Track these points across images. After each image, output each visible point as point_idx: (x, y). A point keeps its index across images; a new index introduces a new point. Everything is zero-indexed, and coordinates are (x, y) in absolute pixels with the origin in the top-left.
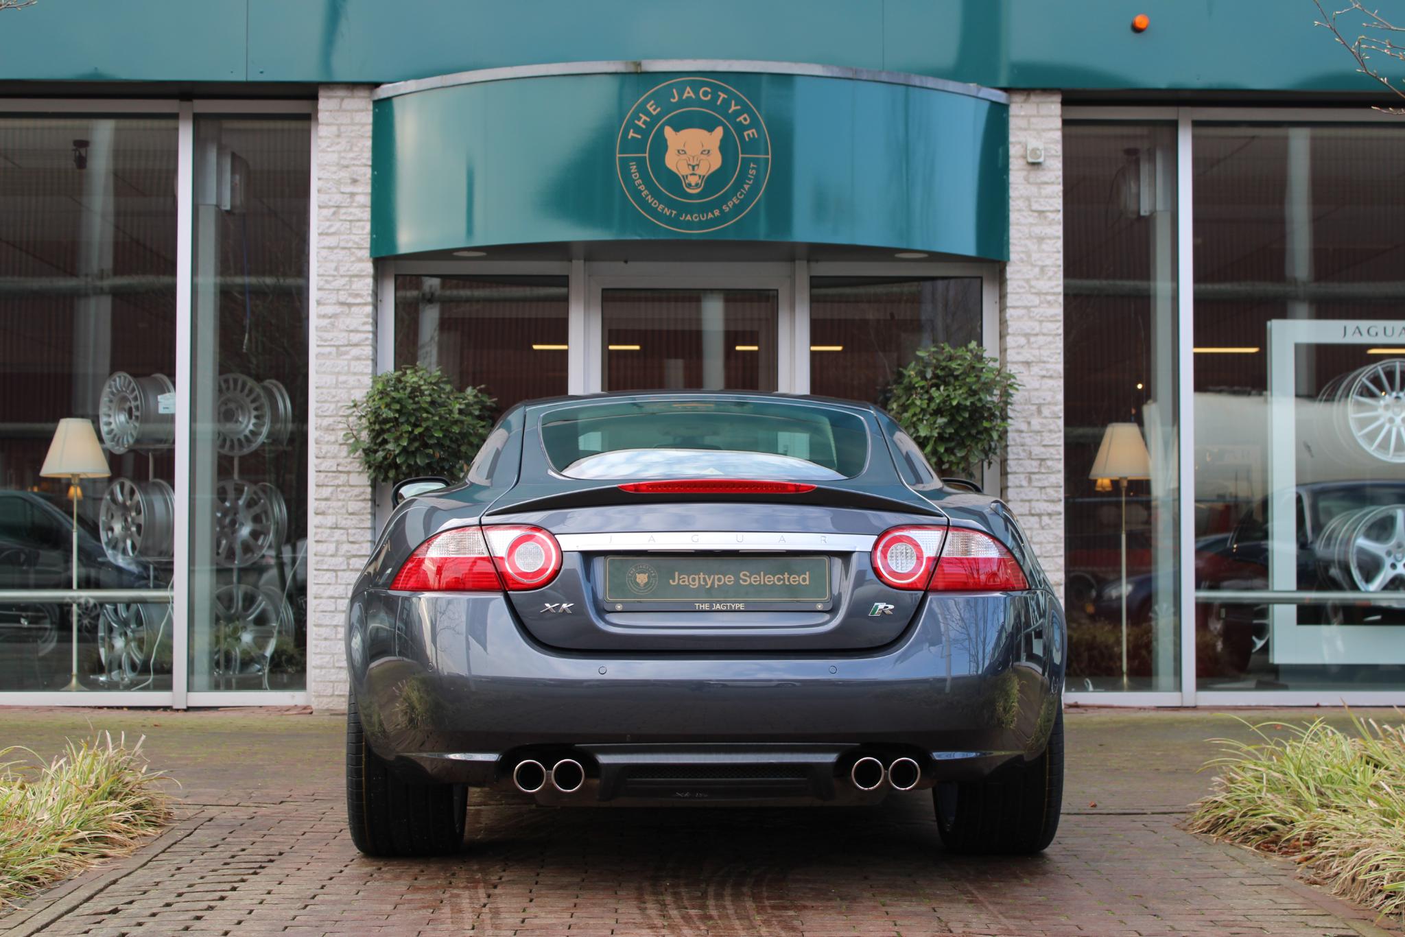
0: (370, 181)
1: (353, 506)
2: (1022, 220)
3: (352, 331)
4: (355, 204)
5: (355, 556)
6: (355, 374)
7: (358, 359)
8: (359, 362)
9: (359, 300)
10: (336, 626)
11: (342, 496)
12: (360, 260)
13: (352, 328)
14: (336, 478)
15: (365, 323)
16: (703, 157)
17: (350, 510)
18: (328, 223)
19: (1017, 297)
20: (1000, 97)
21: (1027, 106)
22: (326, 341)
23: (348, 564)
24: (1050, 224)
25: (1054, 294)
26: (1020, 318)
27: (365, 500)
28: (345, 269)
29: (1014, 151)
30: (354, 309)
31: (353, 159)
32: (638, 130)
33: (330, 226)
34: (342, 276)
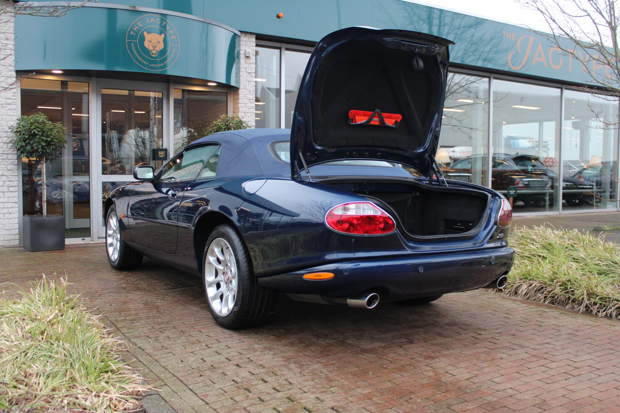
0: (14, 40)
1: (10, 167)
2: (244, 75)
3: (8, 99)
4: (8, 48)
5: (11, 186)
6: (9, 115)
7: (10, 110)
8: (11, 111)
9: (10, 87)
10: (4, 214)
11: (5, 163)
12: (10, 71)
13: (7, 97)
14: (3, 156)
16: (157, 44)
17: (9, 169)
19: (242, 100)
20: (239, 33)
21: (245, 38)
23: (9, 189)
24: (252, 77)
25: (253, 100)
26: (243, 107)
27: (14, 165)
28: (4, 74)
29: (242, 52)
30: (8, 90)
31: (7, 30)
32: (134, 32)
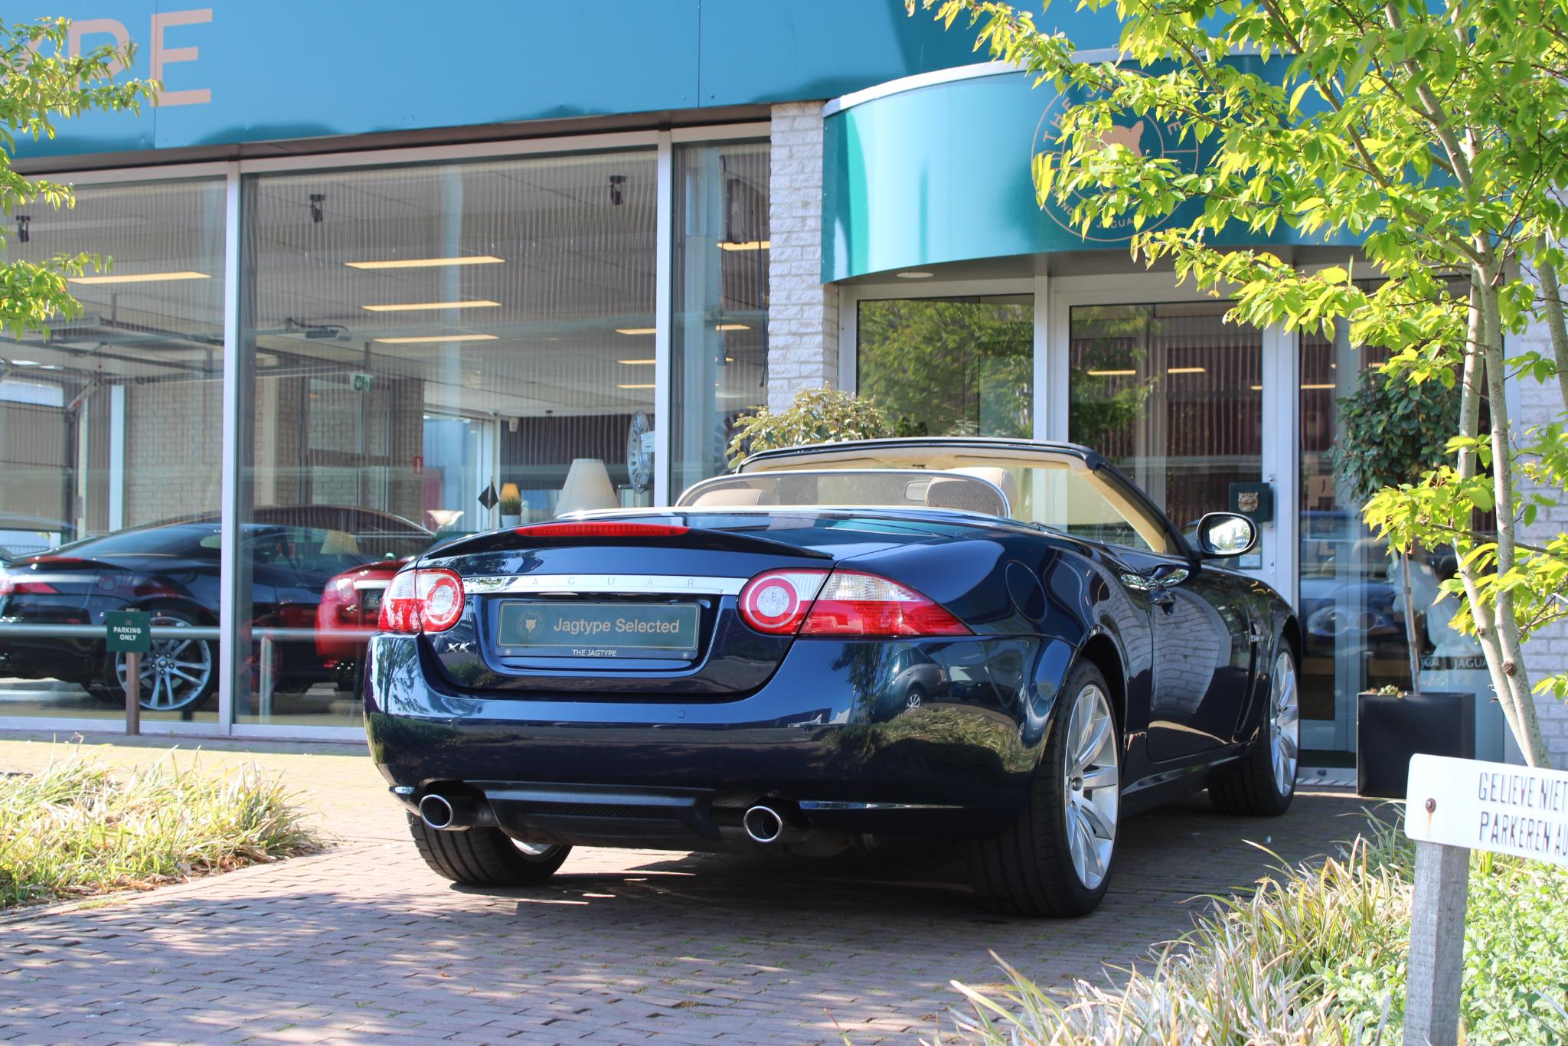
0: (820, 204)
3: (803, 362)
4: (807, 229)
9: (809, 330)
12: (811, 287)
13: (802, 359)
15: (815, 354)
18: (780, 250)
22: (778, 373)
28: (796, 297)
30: (804, 339)
31: (806, 180)
32: (1052, 131)
33: (782, 253)
34: (794, 305)
